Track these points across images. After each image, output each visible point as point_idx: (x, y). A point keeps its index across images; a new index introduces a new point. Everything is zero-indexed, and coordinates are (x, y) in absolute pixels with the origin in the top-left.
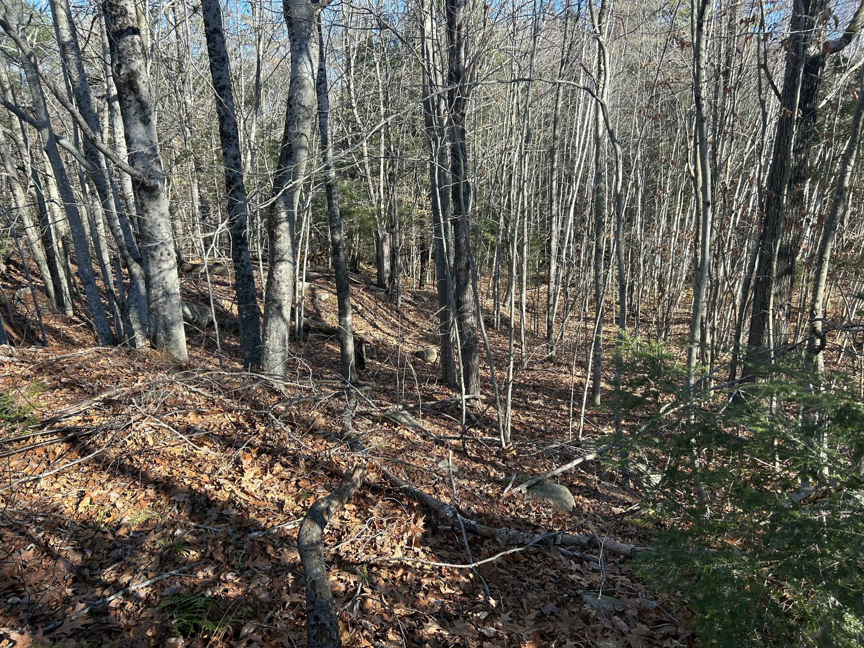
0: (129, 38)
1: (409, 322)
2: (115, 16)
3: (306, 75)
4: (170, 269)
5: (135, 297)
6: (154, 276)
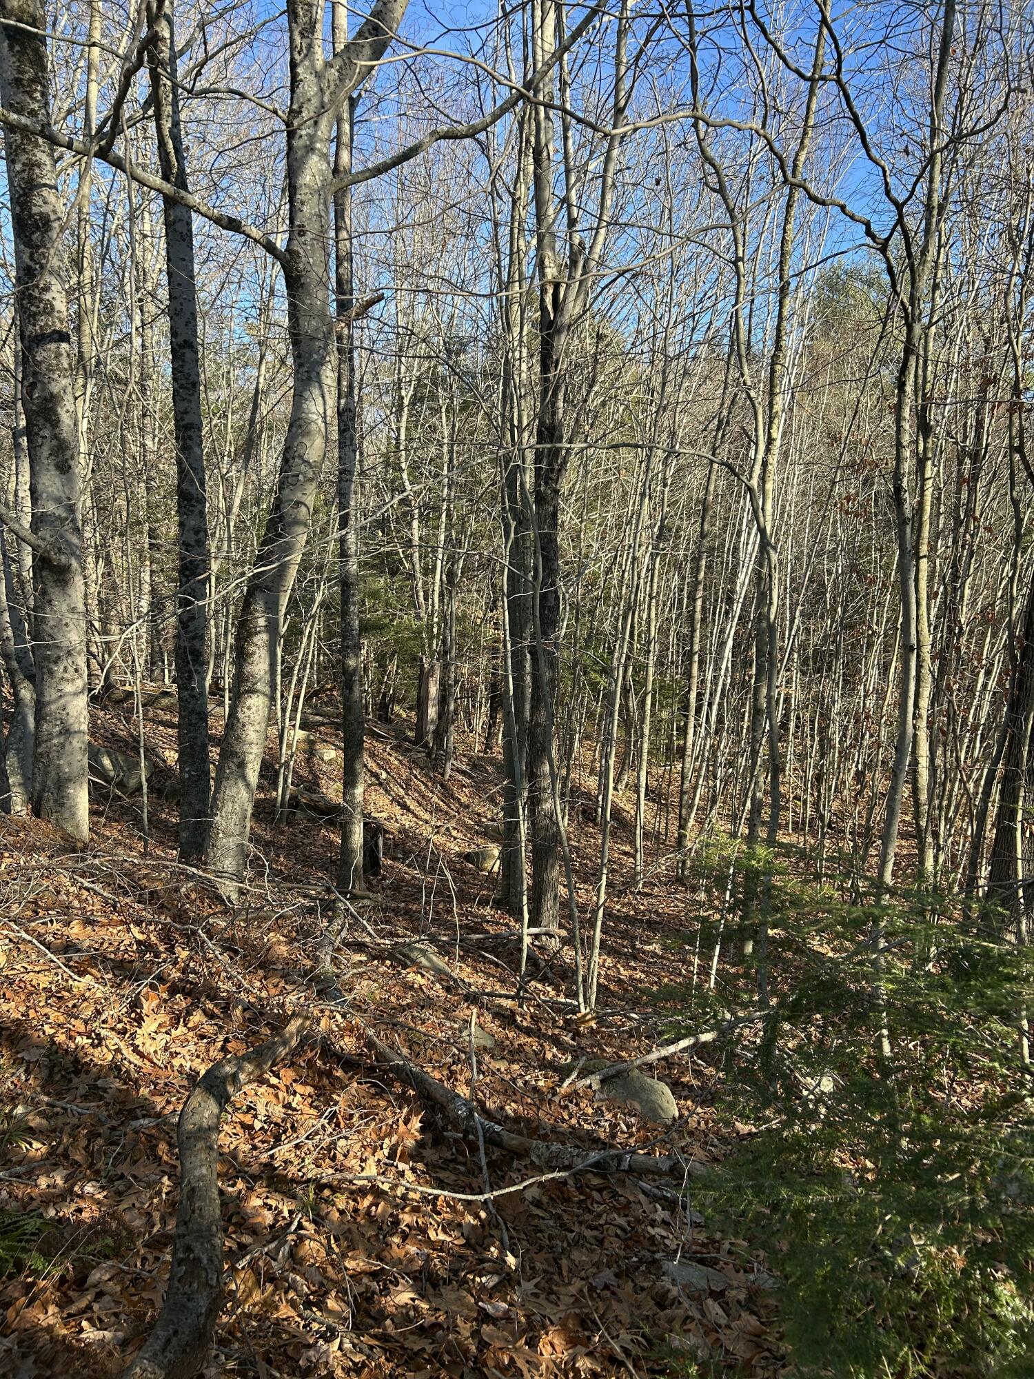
0: (53, 346)
1: (461, 804)
2: (35, 314)
3: (315, 417)
4: (76, 694)
5: (19, 734)
6: (49, 703)
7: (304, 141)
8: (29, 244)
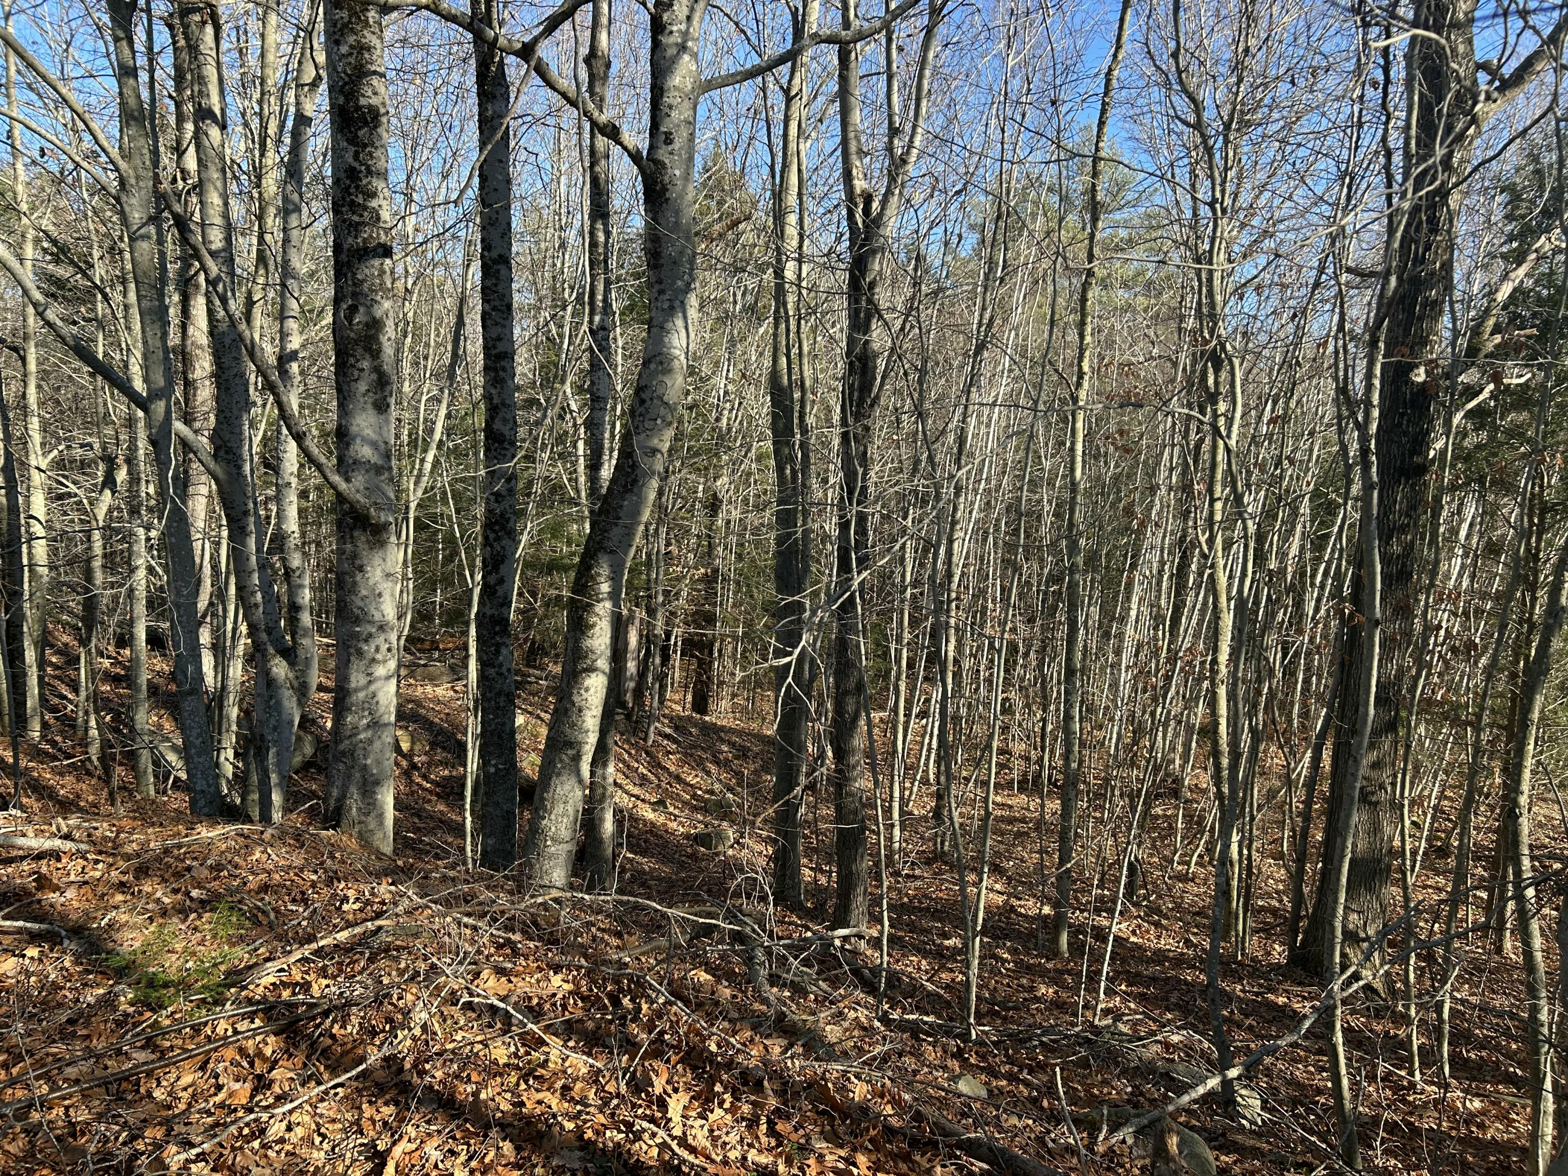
0: (376, 262)
1: (670, 774)
2: (358, 224)
3: (677, 352)
4: (388, 678)
5: (273, 722)
6: (357, 690)
7: (676, 38)
8: (354, 141)
